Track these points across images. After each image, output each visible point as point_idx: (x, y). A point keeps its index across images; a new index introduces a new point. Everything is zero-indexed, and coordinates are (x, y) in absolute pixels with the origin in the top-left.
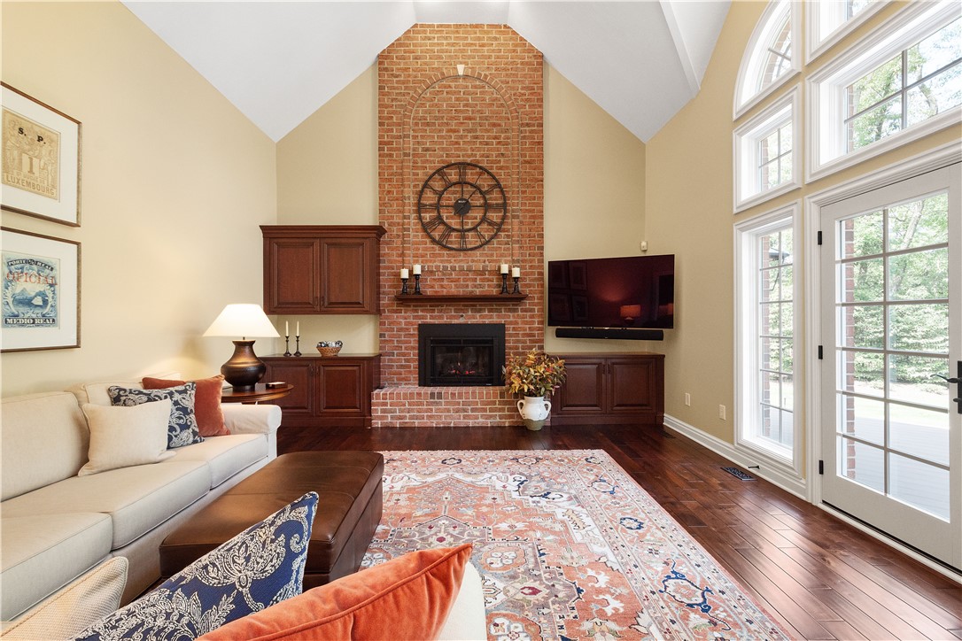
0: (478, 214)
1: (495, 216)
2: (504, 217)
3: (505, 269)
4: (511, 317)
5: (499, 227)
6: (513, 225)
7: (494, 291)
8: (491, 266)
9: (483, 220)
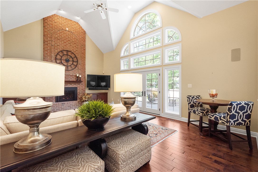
0: (71, 63)
1: (75, 64)
2: (77, 64)
3: (78, 75)
4: (79, 86)
5: (76, 66)
6: (79, 66)
7: (75, 80)
8: (74, 74)
9: (72, 64)
